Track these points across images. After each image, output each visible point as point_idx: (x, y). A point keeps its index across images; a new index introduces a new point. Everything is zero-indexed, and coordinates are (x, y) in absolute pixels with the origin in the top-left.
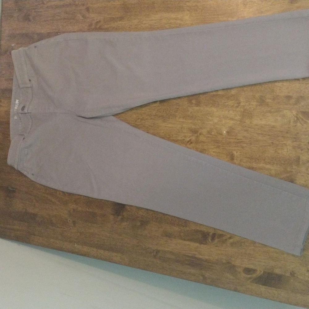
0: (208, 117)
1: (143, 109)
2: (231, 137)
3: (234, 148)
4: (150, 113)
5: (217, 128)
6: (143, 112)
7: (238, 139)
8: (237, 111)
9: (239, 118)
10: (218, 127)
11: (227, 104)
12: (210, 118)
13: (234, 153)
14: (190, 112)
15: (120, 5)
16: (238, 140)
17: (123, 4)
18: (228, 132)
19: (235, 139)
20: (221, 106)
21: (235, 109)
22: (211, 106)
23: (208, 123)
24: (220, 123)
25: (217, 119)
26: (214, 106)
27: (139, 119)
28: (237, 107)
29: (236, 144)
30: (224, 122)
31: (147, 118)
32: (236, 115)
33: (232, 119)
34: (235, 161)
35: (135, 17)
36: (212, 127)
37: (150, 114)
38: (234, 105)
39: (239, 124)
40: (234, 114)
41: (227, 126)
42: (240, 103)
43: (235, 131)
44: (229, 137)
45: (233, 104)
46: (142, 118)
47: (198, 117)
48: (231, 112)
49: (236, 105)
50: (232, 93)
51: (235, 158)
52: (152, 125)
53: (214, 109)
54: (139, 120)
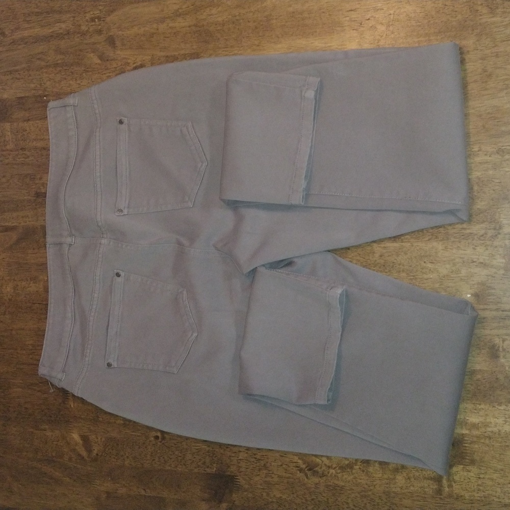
0: (424, 264)
2: (486, 307)
3: (495, 332)
5: (449, 287)
7: (503, 311)
8: (496, 247)
9: (502, 263)
10: (450, 284)
11: (468, 231)
12: (430, 265)
13: (496, 342)
14: (377, 255)
15: (189, 27)
16: (504, 313)
17: (196, 26)
18: (476, 296)
19: (497, 310)
20: (455, 237)
21: (488, 243)
22: (429, 240)
23: (425, 276)
24: (455, 275)
25: (448, 266)
26: (437, 237)
28: (495, 237)
29: (499, 322)
30: (464, 272)
32: (493, 255)
33: (484, 265)
34: (503, 360)
35: (226, 51)
36: (437, 285)
38: (486, 234)
39: (503, 275)
40: (487, 252)
41: (473, 283)
42: (501, 228)
43: (493, 291)
44: (482, 307)
45: (483, 232)
47: (400, 264)
48: (480, 249)
49: (491, 233)
50: (478, 207)
51: (502, 354)
53: (438, 246)
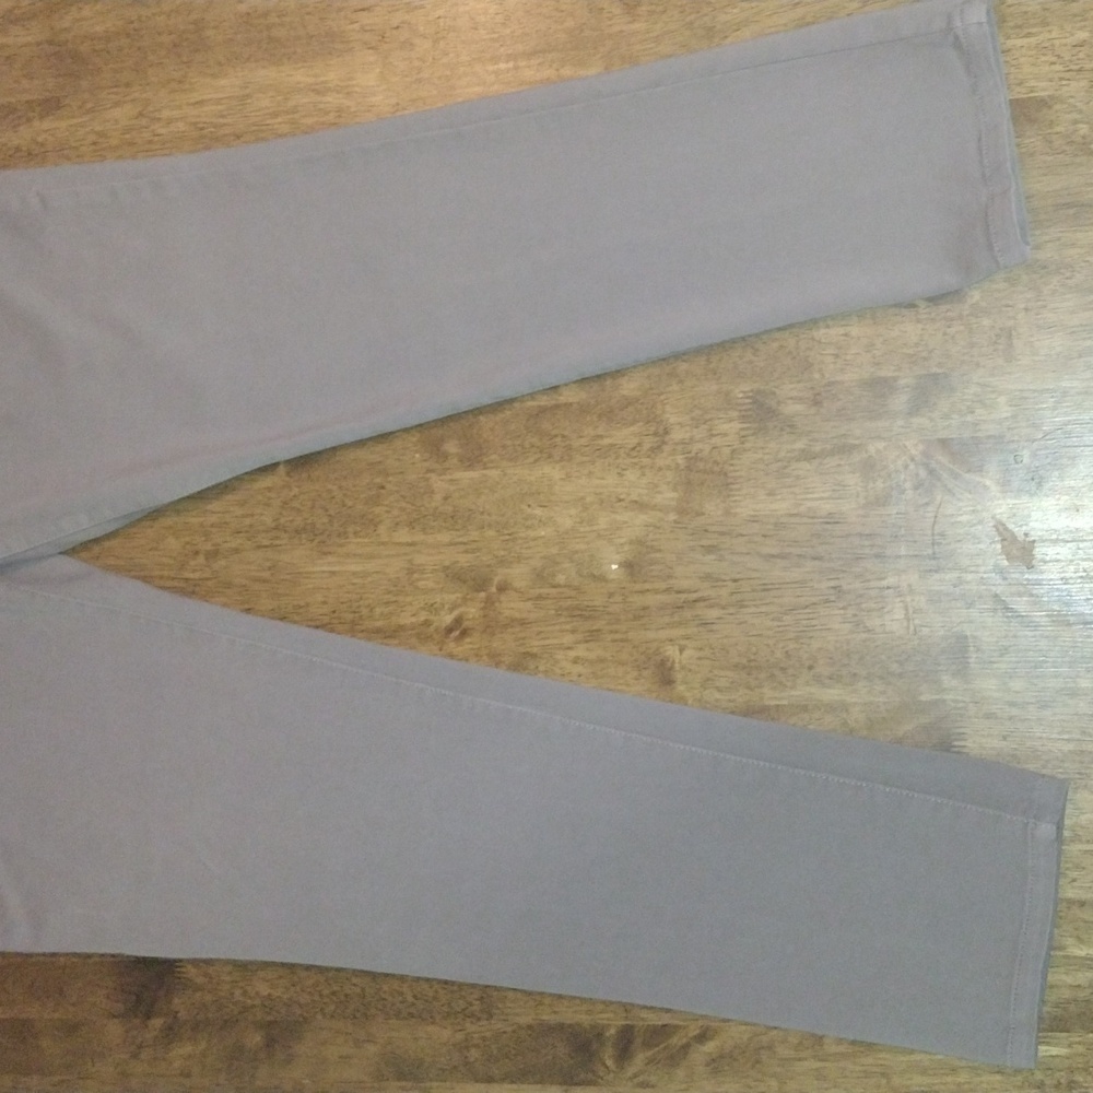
0: (529, 510)
1: (209, 507)
2: (647, 586)
3: (663, 634)
4: (248, 521)
5: (577, 552)
6: (213, 519)
7: (679, 592)
8: (660, 469)
9: (673, 499)
10: (578, 547)
11: (607, 441)
12: (538, 512)
13: (668, 653)
14: (438, 497)
15: (38, 44)
16: (680, 596)
17: (50, 43)
18: (628, 566)
19: (668, 590)
20: (582, 455)
21: (646, 461)
22: (536, 461)
23: (532, 533)
24: (588, 529)
25: (573, 512)
26: (550, 456)
27: (197, 553)
28: (656, 450)
29: (673, 614)
30: (603, 522)
31: (233, 545)
32: (656, 486)
33: (640, 506)
34: (681, 688)
35: (116, 93)
36: (554, 550)
37: (251, 526)
38: (639, 444)
39: (675, 522)
40: (644, 481)
41: (622, 541)
42: (666, 432)
43: (658, 555)
44: (638, 587)
45: (636, 441)
46: (209, 547)
47: (482, 513)
48: (631, 475)
49: (649, 442)
50: (625, 392)
51: (679, 676)
52: (266, 575)
53: (553, 472)
54: (201, 559)
